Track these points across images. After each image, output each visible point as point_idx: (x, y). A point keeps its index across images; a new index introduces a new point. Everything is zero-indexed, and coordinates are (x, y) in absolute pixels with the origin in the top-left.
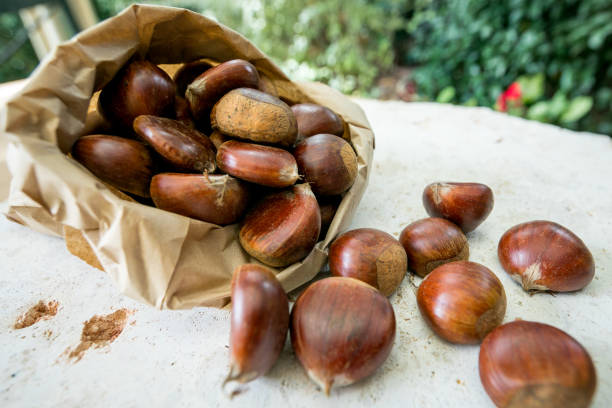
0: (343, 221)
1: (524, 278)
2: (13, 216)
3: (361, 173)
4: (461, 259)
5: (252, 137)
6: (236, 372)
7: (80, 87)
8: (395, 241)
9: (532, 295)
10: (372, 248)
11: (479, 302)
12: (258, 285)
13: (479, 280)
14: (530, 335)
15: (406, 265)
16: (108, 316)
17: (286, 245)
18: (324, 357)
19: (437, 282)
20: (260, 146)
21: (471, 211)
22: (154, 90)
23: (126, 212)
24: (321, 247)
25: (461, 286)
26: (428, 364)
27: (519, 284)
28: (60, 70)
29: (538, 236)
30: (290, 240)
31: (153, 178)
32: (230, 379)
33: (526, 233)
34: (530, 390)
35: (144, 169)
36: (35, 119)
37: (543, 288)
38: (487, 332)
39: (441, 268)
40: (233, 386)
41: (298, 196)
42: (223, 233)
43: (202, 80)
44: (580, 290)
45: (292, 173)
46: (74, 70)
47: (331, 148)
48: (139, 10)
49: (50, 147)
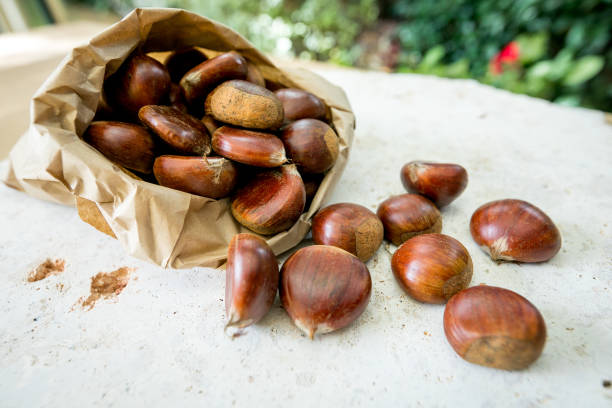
0: (325, 196)
1: (492, 249)
2: (11, 183)
3: (342, 153)
4: (433, 231)
5: (244, 124)
6: (236, 319)
7: (92, 82)
8: (373, 215)
9: (499, 264)
10: (352, 221)
11: (446, 269)
12: (254, 251)
13: (447, 251)
14: (489, 297)
15: (382, 235)
16: (112, 273)
17: (275, 217)
18: (309, 310)
19: (410, 251)
20: (252, 133)
21: (445, 189)
22: (154, 82)
23: (139, 190)
24: (305, 218)
25: (431, 256)
26: (399, 318)
27: (487, 254)
28: (76, 69)
29: (506, 214)
30: (279, 213)
31: (157, 160)
32: (231, 324)
33: (497, 210)
34: (485, 341)
35: (149, 152)
36: (57, 111)
37: (510, 258)
38: (453, 294)
39: (415, 239)
40: (234, 330)
41: (286, 176)
42: (218, 206)
43: (198, 73)
44: (546, 262)
45: (280, 156)
46: (87, 68)
47: (315, 134)
48: (142, 13)
49: (71, 135)
